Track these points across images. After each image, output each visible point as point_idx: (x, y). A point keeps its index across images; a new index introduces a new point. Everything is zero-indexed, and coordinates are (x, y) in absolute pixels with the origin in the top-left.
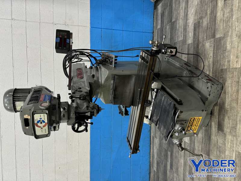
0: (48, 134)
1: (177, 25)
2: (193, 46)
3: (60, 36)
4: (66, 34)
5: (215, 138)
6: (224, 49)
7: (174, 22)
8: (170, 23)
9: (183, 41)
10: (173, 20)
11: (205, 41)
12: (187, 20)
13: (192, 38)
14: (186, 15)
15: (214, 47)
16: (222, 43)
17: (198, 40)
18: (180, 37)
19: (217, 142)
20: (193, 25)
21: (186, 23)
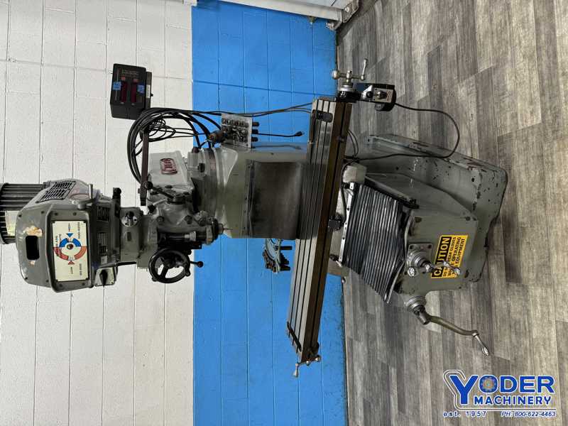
0: (88, 279)
1: (390, 65)
2: (429, 103)
3: (123, 79)
4: (135, 73)
5: (503, 302)
6: (501, 92)
7: (383, 61)
8: (374, 66)
9: (406, 98)
10: (380, 59)
11: (455, 86)
12: (410, 49)
13: (426, 86)
14: (409, 41)
15: (477, 92)
16: (495, 80)
17: (440, 87)
19: (509, 312)
20: (427, 58)
21: (410, 57)
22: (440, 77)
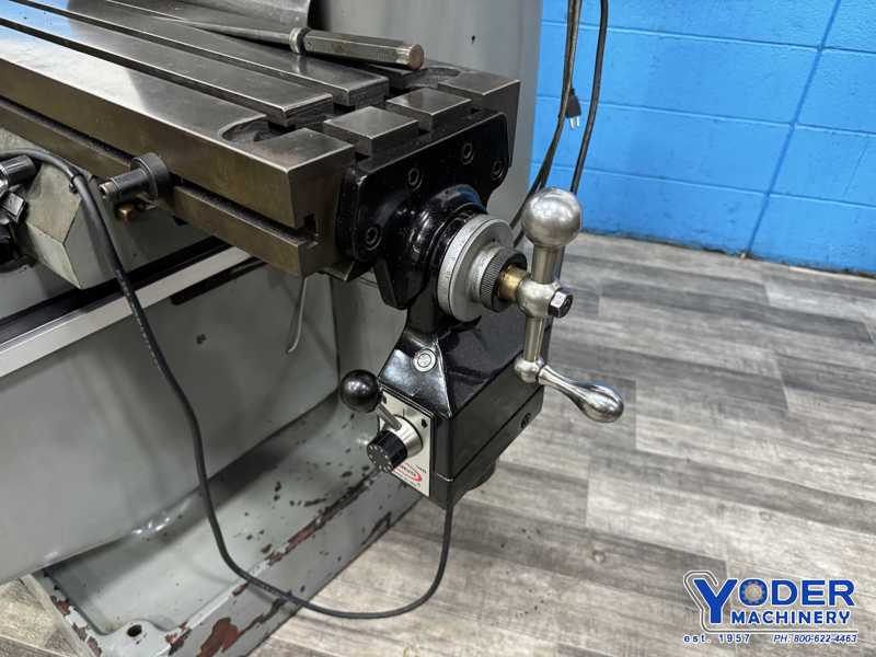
1: (754, 425)
2: (558, 518)
7: (779, 405)
8: (777, 374)
9: (622, 449)
10: (793, 398)
11: (555, 631)
12: (770, 505)
13: (619, 525)
14: (801, 505)
17: (587, 574)
18: (661, 428)
20: (710, 554)
21: (747, 497)
22: (618, 584)
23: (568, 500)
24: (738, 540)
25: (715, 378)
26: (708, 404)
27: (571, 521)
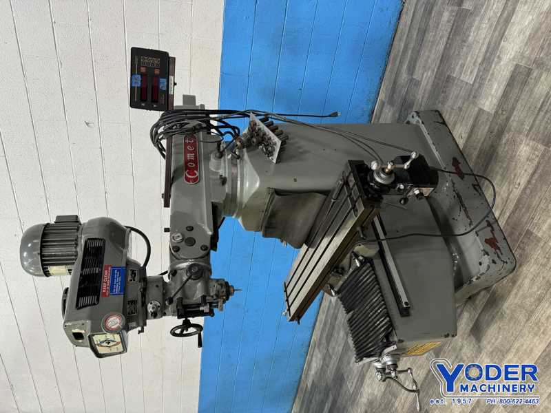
0: (123, 351)
2: (489, 123)
11: (521, 136)
12: (502, 36)
15: (537, 168)
22: (513, 108)
23: (483, 118)
24: (511, 55)
25: (449, 47)
26: (461, 47)
27: (491, 119)
